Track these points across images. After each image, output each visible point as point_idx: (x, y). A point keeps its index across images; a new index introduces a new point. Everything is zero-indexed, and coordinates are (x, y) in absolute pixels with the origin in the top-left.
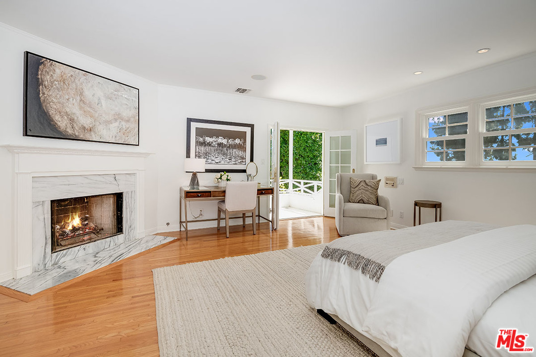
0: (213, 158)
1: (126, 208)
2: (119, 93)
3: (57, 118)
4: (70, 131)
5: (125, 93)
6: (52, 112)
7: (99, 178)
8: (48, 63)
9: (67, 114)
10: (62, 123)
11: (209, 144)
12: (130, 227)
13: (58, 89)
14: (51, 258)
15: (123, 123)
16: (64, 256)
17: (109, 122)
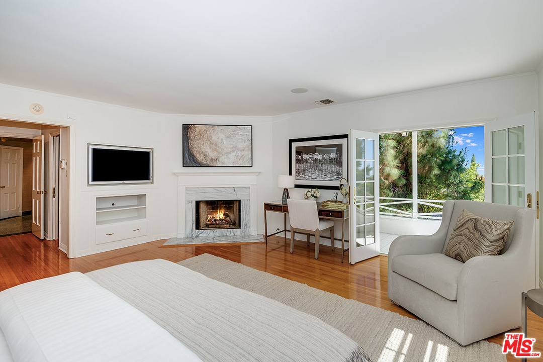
0: (310, 175)
1: (243, 211)
2: (236, 133)
3: (197, 156)
4: (204, 162)
5: (240, 132)
6: (195, 153)
7: (223, 190)
8: (192, 127)
9: (202, 152)
10: (200, 158)
11: (307, 161)
12: (246, 225)
13: (198, 140)
14: (195, 232)
15: (239, 152)
16: (202, 233)
17: (230, 153)
